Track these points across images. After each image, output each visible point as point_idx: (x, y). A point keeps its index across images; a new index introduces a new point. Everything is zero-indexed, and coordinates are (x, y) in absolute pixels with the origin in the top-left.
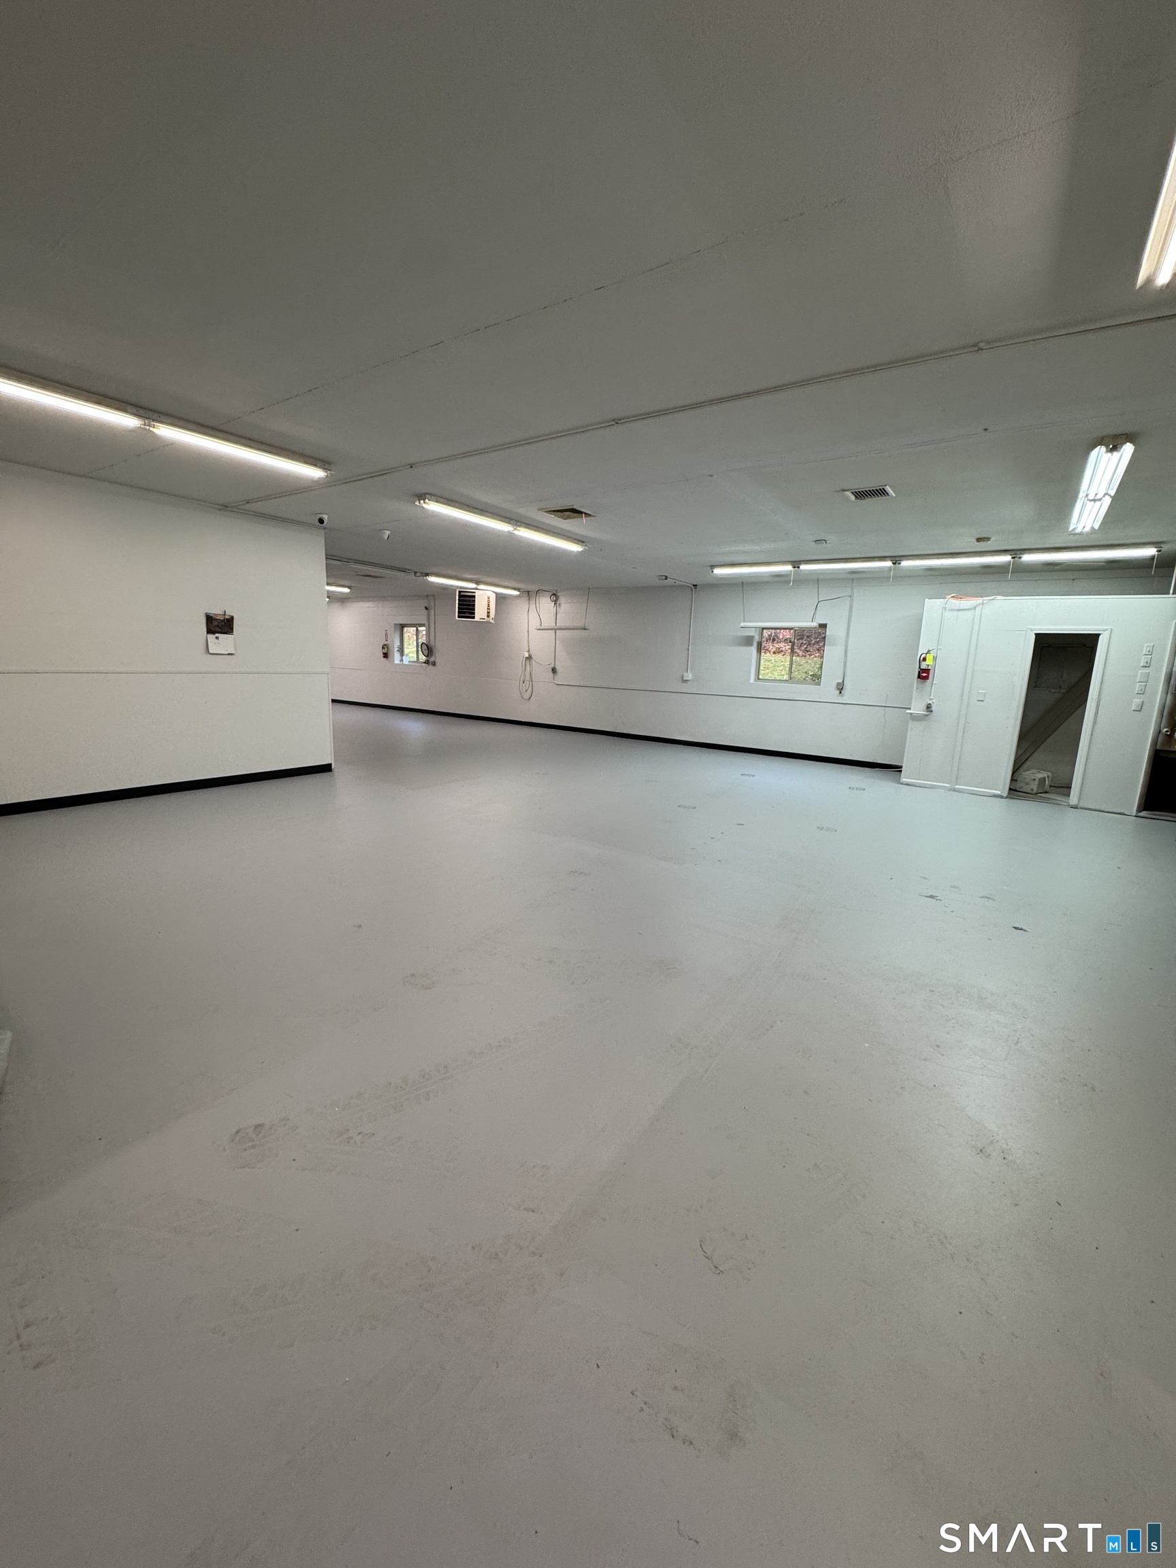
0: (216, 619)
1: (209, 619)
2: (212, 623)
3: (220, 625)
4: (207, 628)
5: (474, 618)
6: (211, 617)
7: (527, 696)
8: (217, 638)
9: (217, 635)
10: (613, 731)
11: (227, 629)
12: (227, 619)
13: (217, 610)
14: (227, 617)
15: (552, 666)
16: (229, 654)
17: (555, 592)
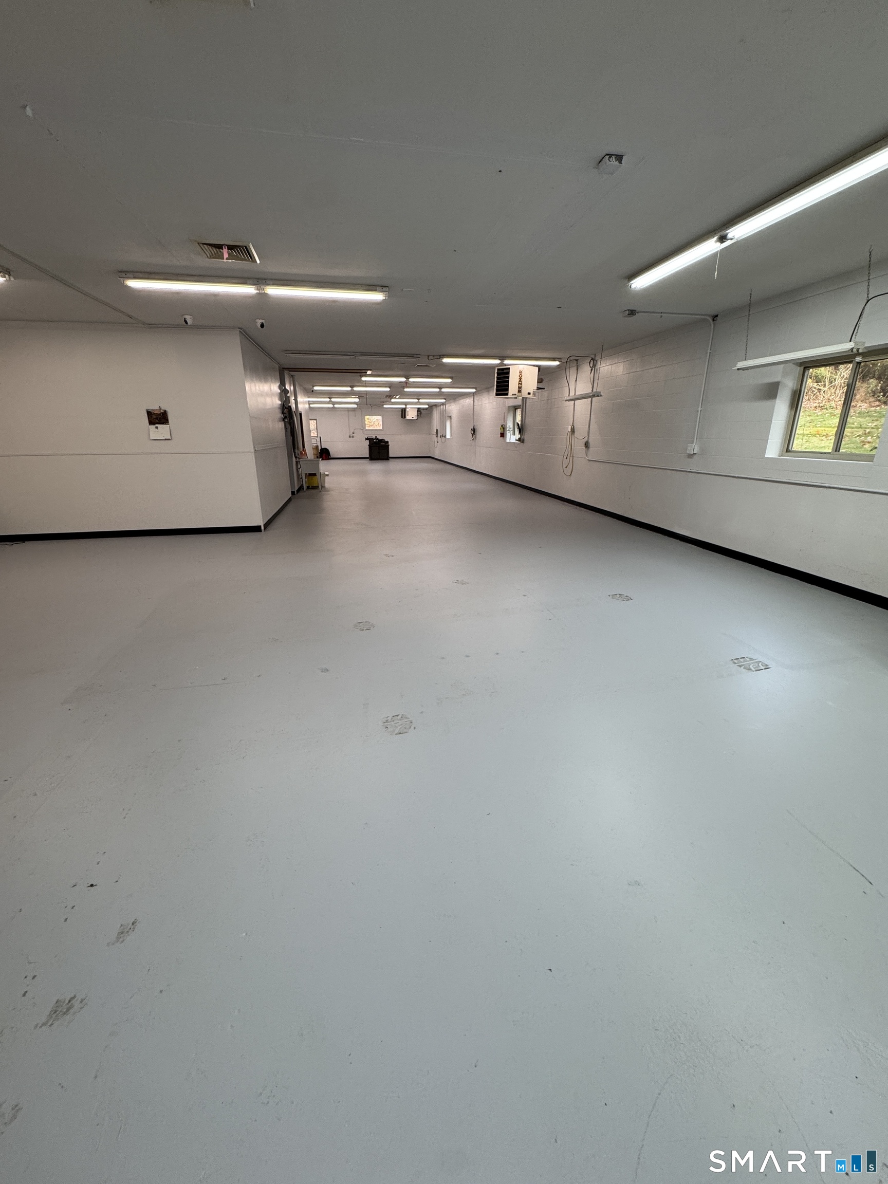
0: (155, 413)
1: (149, 413)
2: (151, 417)
3: (158, 418)
4: (149, 421)
5: (507, 394)
6: (150, 412)
7: (568, 471)
8: (157, 428)
9: (157, 425)
10: (622, 515)
11: (163, 421)
12: (162, 413)
13: (154, 407)
14: (162, 411)
15: (586, 440)
16: (166, 439)
17: (593, 356)
